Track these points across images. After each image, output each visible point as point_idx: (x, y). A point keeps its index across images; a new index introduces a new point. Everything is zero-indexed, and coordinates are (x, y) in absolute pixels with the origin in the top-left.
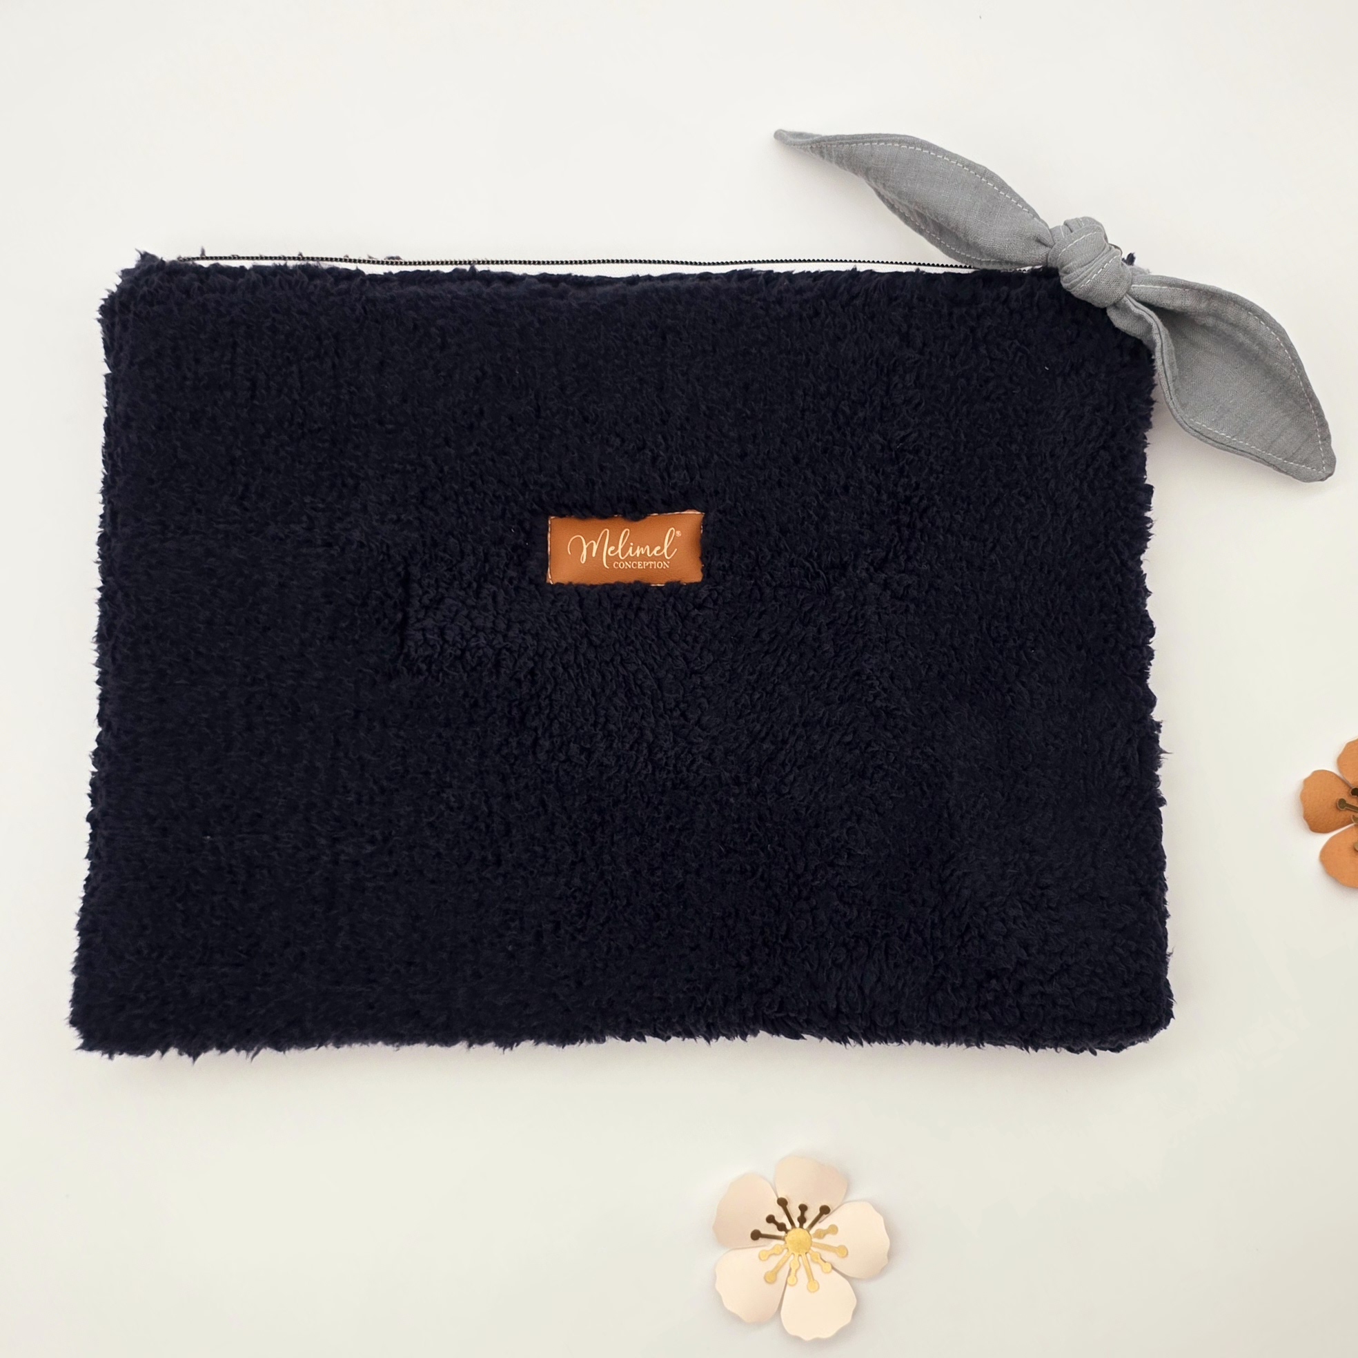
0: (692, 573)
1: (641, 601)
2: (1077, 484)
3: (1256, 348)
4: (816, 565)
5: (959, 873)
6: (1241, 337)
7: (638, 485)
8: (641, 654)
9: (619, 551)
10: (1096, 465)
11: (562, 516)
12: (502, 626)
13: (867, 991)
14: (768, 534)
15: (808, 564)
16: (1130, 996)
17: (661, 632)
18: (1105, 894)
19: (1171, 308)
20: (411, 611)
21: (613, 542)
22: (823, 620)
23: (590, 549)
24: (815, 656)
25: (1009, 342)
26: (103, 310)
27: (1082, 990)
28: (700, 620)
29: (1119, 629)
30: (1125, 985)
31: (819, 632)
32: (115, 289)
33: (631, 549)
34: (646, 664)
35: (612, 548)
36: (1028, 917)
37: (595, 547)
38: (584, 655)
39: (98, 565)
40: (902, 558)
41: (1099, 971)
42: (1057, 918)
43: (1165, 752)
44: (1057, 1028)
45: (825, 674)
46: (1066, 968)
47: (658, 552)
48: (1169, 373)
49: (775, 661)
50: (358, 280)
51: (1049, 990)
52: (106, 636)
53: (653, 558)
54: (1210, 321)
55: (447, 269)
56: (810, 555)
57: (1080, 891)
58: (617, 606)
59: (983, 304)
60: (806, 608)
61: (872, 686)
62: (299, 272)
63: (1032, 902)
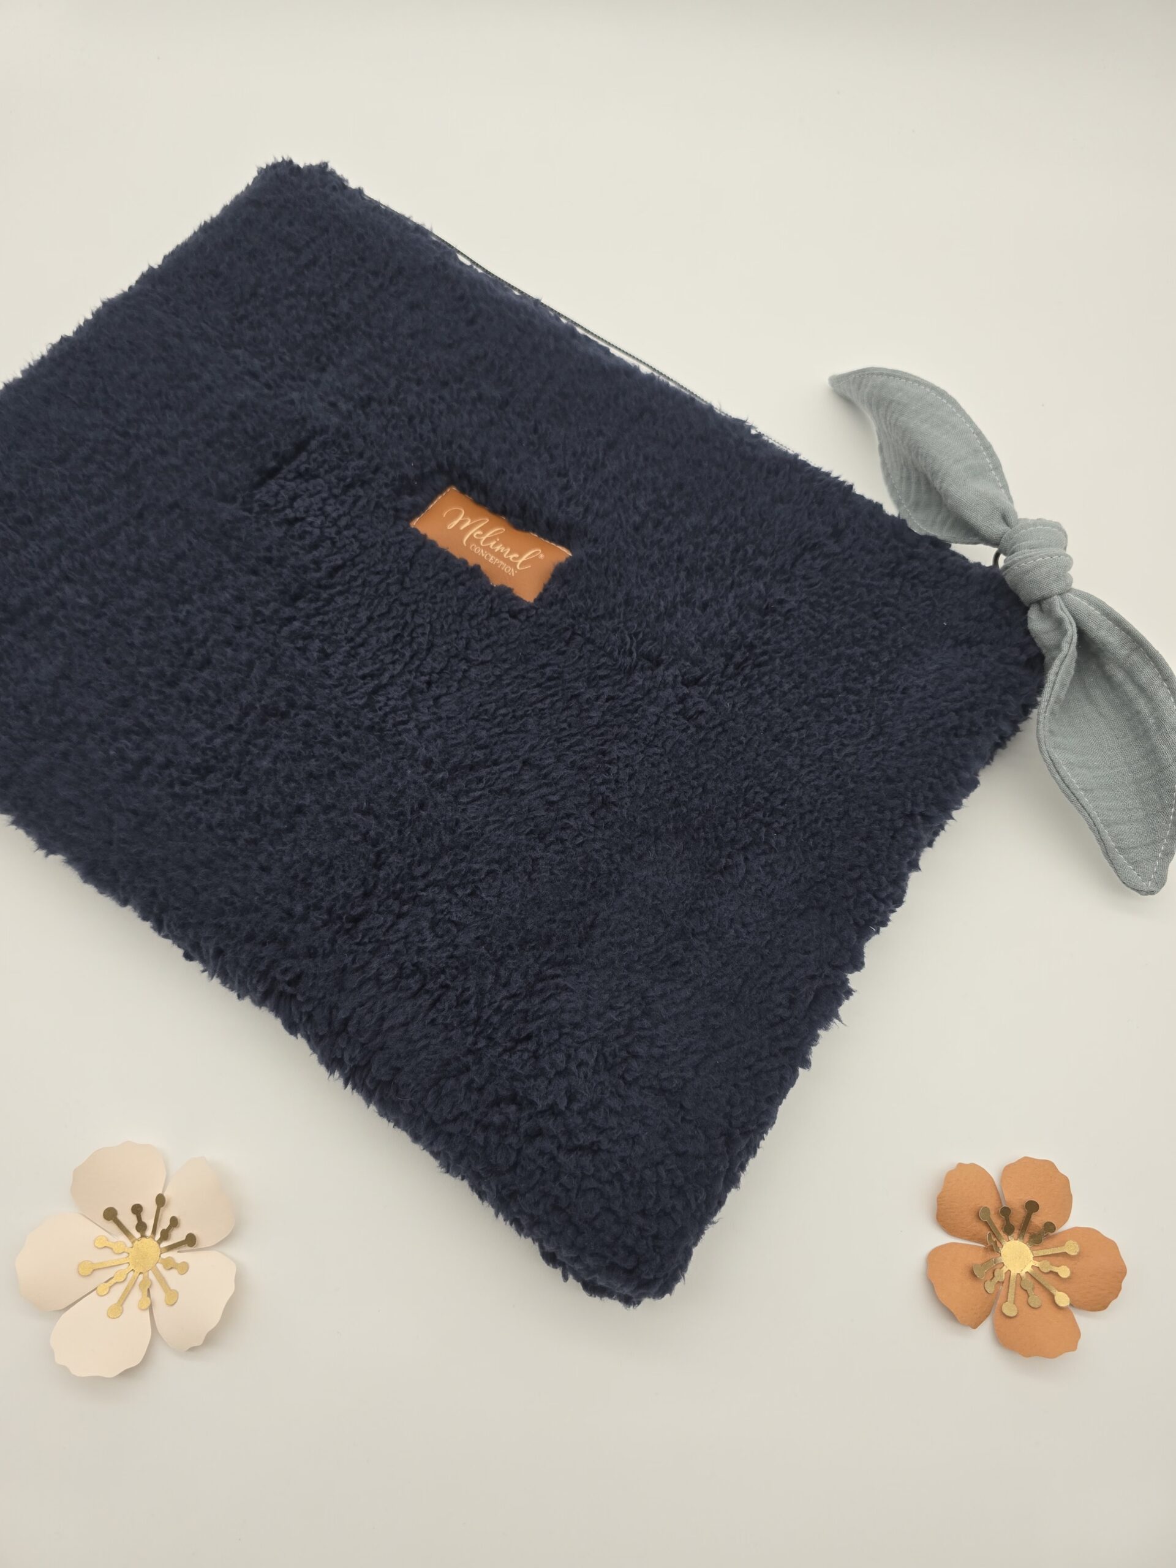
0: (528, 592)
1: (469, 580)
3: (1151, 720)
4: (635, 644)
6: (1142, 705)
7: (537, 496)
8: (435, 616)
9: (484, 538)
11: (463, 491)
12: (343, 522)
14: (614, 596)
15: (628, 639)
16: (641, 1229)
17: (466, 612)
19: (1093, 635)
20: (286, 468)
21: (485, 530)
22: (607, 691)
23: (462, 522)
24: (578, 716)
27: (595, 1184)
28: (504, 623)
30: (643, 1213)
31: (597, 698)
33: (494, 542)
34: (431, 625)
35: (480, 533)
36: (596, 1072)
37: (467, 524)
38: (388, 584)
40: (712, 688)
41: (627, 1177)
42: (622, 1092)
44: (541, 1206)
45: (576, 735)
46: (594, 1149)
47: (514, 558)
49: (540, 696)
51: (562, 1158)
53: (507, 561)
56: (636, 635)
57: (666, 1084)
58: (446, 570)
60: (601, 673)
61: (608, 771)
63: (610, 1060)
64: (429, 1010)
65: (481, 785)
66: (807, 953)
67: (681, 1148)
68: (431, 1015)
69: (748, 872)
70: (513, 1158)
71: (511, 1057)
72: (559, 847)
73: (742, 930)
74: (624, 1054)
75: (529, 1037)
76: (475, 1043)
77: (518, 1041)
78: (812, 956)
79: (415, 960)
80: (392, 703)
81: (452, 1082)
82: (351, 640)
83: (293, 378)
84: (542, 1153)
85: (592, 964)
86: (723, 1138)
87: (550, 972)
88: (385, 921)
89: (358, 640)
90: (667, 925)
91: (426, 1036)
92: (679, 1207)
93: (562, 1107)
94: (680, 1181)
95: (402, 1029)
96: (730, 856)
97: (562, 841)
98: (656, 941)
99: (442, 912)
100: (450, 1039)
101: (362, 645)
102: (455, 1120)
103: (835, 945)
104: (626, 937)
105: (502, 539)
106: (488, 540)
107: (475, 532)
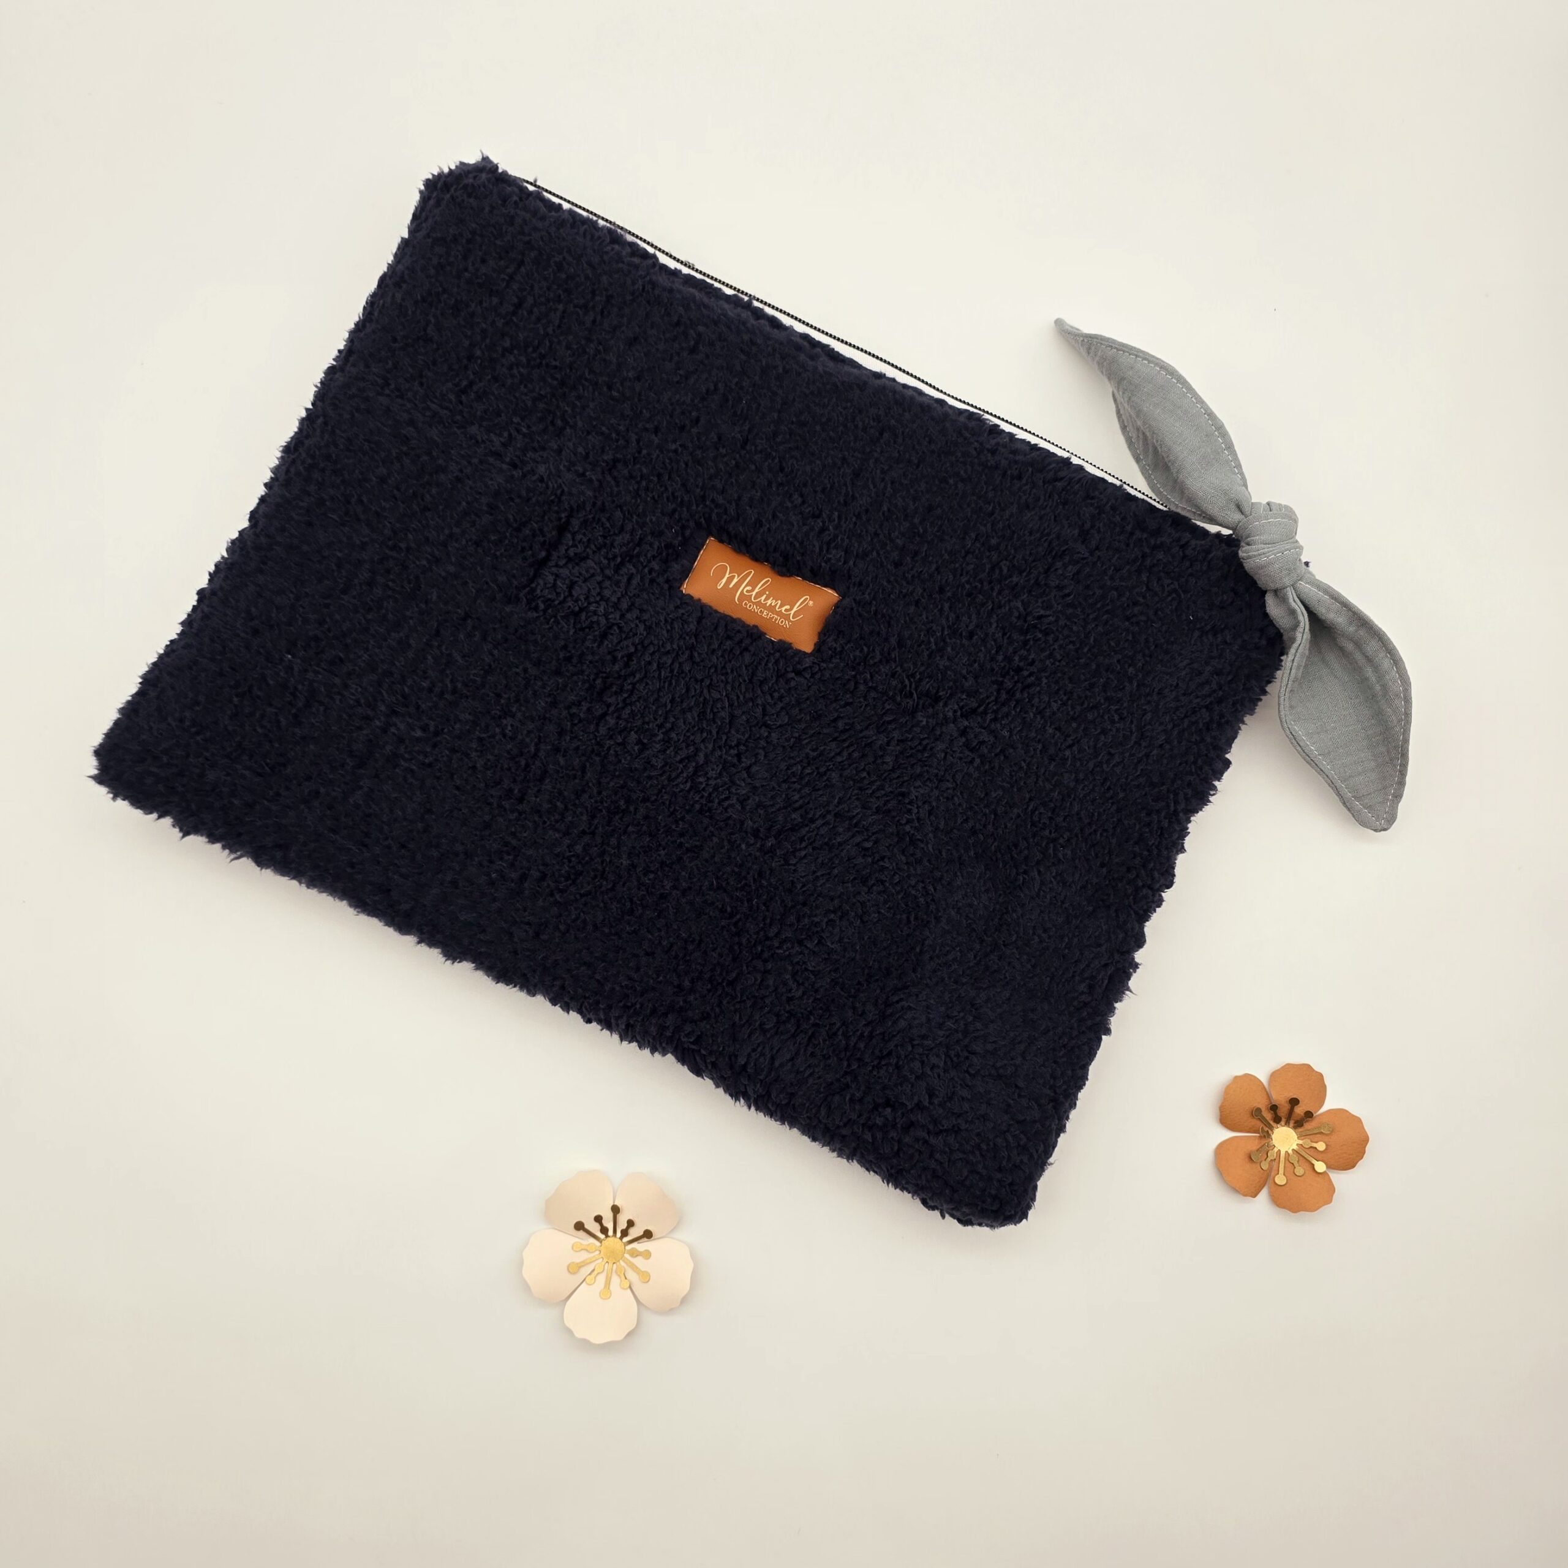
0: (805, 642)
1: (752, 643)
2: (1170, 727)
3: (1378, 688)
4: (913, 686)
5: (904, 1003)
6: (1369, 672)
7: (797, 545)
8: (729, 688)
9: (754, 593)
10: (1194, 719)
11: (721, 541)
12: (624, 605)
13: (777, 1064)
14: (886, 640)
15: (907, 682)
16: (999, 1181)
17: (756, 678)
18: (1021, 1084)
19: (1323, 618)
20: (555, 554)
21: (753, 584)
22: (896, 734)
23: (730, 579)
24: (874, 762)
25: (1169, 581)
26: (428, 183)
27: (961, 1155)
28: (793, 684)
29: (1144, 866)
30: (1000, 1170)
31: (888, 744)
32: (446, 170)
33: (764, 597)
34: (728, 698)
35: (749, 588)
36: (945, 1071)
37: (735, 580)
38: (680, 664)
39: (316, 389)
40: (989, 717)
41: (984, 1146)
42: (970, 1084)
43: (1131, 991)
44: (923, 1177)
45: (875, 781)
46: (956, 1130)
47: (785, 611)
48: (1293, 671)
49: (838, 750)
50: (650, 262)
51: (933, 1140)
52: (291, 450)
53: (779, 614)
54: (1350, 647)
55: (729, 292)
56: (913, 675)
57: (1001, 1071)
58: (729, 638)
59: (1163, 539)
60: (887, 718)
61: (909, 811)
62: (606, 231)
63: (955, 1059)
64: (807, 1045)
65: (804, 845)
66: (1100, 945)
67: (1021, 1118)
68: (810, 1050)
69: (1042, 883)
70: (896, 1148)
71: (878, 1072)
72: (881, 888)
73: (1043, 935)
74: (966, 1054)
75: (890, 1053)
76: (849, 1065)
77: (881, 1058)
78: (1104, 948)
79: (788, 1008)
80: (712, 782)
81: (837, 1098)
82: (660, 726)
83: (535, 450)
84: (917, 1140)
85: (927, 985)
86: (1051, 1104)
87: (896, 998)
88: (756, 980)
89: (668, 725)
90: (982, 941)
91: (809, 1066)
92: (1025, 1160)
93: (926, 1104)
94: (1024, 1141)
95: (790, 1064)
96: (1025, 872)
97: (883, 882)
98: (975, 957)
99: (798, 963)
100: (829, 1066)
101: (672, 729)
102: (845, 1125)
103: (1121, 936)
104: (950, 957)
105: (772, 592)
106: (759, 595)
107: (744, 588)
